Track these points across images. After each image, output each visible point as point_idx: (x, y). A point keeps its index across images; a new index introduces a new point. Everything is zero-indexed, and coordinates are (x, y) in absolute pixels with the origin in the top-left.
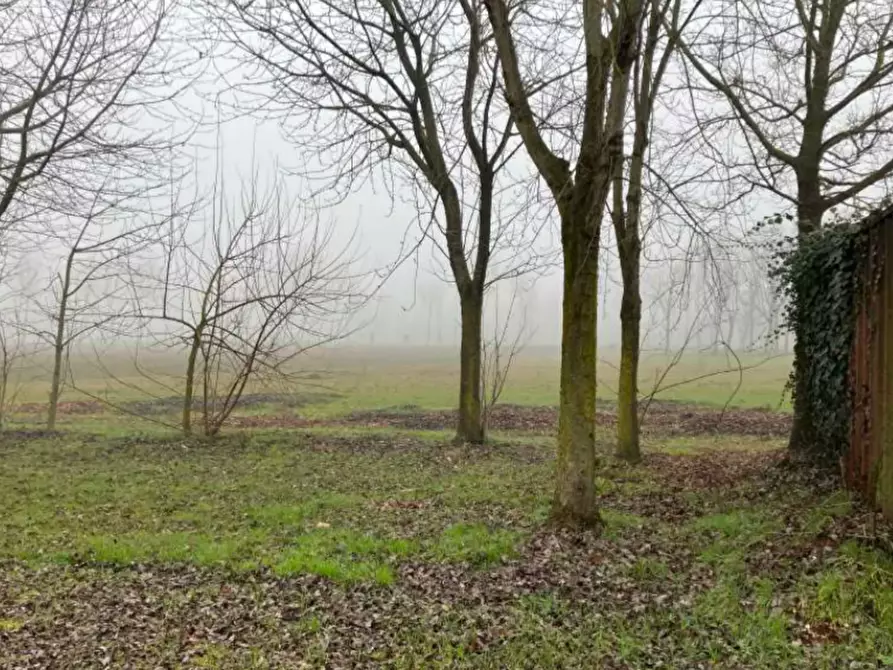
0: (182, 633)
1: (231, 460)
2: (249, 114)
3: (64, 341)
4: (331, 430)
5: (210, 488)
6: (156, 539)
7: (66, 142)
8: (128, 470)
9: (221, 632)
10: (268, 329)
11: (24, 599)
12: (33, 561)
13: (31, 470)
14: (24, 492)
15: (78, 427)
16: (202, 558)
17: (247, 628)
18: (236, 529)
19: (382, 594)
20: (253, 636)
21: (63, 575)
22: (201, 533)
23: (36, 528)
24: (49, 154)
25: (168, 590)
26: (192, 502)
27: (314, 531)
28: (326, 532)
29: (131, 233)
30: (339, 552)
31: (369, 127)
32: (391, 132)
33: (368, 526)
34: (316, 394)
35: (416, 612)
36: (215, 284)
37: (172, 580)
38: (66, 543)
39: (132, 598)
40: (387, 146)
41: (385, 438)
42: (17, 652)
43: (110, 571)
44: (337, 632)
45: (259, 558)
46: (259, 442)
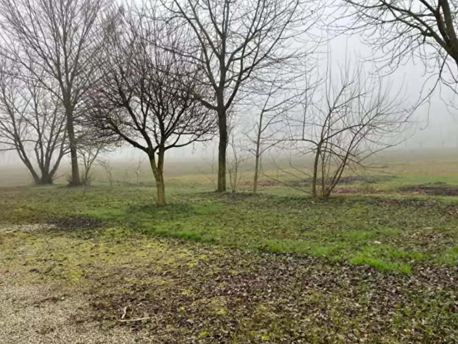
0: (302, 284)
1: (335, 209)
2: (343, 33)
3: (259, 153)
4: (390, 195)
5: (323, 221)
6: (295, 243)
7: (260, 60)
8: (286, 212)
9: (320, 286)
10: (354, 143)
11: (240, 263)
12: (244, 248)
13: (245, 210)
14: (242, 219)
15: (266, 192)
16: (315, 253)
17: (332, 286)
18: (333, 241)
19: (404, 278)
20: (335, 289)
21: (255, 255)
22: (316, 242)
23: (246, 235)
24: (252, 68)
25: (298, 266)
26: (313, 227)
27: (372, 245)
28: (379, 245)
29: (288, 100)
30: (383, 255)
31: (412, 28)
32: (424, 28)
33: (402, 245)
34: (384, 176)
35: (421, 289)
36: (327, 122)
37: (301, 262)
38: (257, 241)
39: (283, 267)
40: (422, 37)
41: (421, 200)
42: (236, 283)
43: (275, 255)
44: (376, 293)
45: (342, 255)
46: (350, 200)
